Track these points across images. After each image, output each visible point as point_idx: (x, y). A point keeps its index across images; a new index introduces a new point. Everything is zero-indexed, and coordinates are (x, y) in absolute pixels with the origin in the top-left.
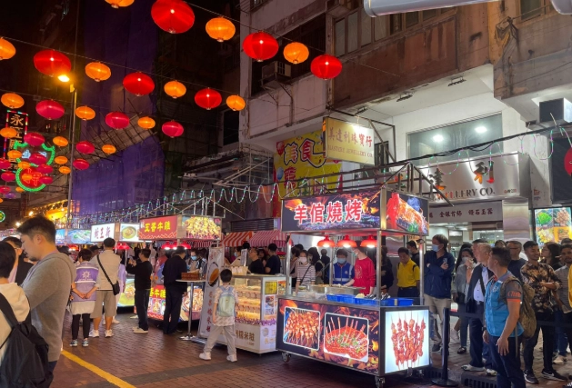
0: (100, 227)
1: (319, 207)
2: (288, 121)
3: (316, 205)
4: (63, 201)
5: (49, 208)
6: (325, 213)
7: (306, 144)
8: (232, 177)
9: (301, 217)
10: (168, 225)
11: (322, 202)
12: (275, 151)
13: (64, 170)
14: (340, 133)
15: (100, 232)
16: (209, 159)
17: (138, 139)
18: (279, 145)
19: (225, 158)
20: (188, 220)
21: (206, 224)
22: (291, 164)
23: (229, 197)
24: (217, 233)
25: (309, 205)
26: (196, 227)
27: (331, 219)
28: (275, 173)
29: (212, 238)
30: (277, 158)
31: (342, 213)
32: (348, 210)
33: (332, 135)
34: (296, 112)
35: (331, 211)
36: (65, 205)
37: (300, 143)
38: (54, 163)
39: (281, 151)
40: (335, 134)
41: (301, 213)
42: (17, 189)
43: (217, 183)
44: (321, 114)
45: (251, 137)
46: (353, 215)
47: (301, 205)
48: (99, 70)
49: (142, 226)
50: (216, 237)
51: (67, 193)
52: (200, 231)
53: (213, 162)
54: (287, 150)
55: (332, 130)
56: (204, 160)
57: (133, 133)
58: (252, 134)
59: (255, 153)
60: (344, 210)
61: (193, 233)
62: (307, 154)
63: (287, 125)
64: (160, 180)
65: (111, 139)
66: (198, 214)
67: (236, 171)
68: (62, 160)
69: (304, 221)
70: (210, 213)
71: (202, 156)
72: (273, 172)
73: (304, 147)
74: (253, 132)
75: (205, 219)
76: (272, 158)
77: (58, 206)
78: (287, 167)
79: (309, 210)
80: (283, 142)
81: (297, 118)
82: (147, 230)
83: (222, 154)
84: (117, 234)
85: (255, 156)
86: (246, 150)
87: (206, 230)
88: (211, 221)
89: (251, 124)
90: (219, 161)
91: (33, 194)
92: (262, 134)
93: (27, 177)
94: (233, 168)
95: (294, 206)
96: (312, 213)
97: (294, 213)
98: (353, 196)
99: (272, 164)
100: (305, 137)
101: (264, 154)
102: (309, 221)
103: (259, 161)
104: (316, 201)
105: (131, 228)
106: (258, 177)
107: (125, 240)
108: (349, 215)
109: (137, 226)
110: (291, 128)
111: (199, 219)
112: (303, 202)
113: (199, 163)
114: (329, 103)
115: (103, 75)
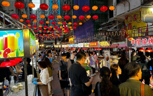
0: (80, 44)
1: (139, 40)
2: (128, 10)
3: (138, 40)
4: (72, 36)
5: (69, 38)
6: (141, 42)
7: (135, 16)
8: (113, 28)
9: (133, 43)
10: (95, 44)
11: (140, 39)
12: (125, 19)
13: (71, 29)
14: (146, 12)
15: (80, 45)
16: (106, 23)
17: (87, 20)
18: (126, 17)
19: (110, 22)
20: (101, 42)
21: (105, 43)
22: (130, 22)
23: (111, 34)
24: (109, 45)
25: (135, 39)
26: (103, 44)
27: (143, 44)
28: (125, 25)
29: (107, 47)
30: (125, 21)
31: (147, 42)
32: (149, 41)
33: (143, 13)
34: (131, 7)
35: (143, 41)
36: (73, 37)
37: (133, 15)
38: (69, 28)
39: (127, 18)
40: (144, 12)
41: (133, 42)
42: (63, 34)
43: (108, 30)
44: (140, 7)
45: (117, 16)
46: (151, 43)
47: (133, 39)
48: (76, 7)
49: (89, 44)
50: (108, 46)
51: (72, 34)
52: (104, 45)
53: (107, 24)
54: (129, 18)
55: (143, 12)
56: (104, 23)
57: (86, 19)
58: (117, 15)
59: (118, 20)
60: (148, 41)
61: (102, 46)
62: (135, 18)
63: (128, 11)
64: (93, 30)
65: (81, 21)
66: (103, 40)
67: (113, 26)
68: (71, 27)
69: (134, 44)
70: (106, 40)
71: (104, 22)
72: (124, 25)
73: (134, 17)
74: (118, 14)
75: (105, 42)
76: (124, 21)
77: (71, 37)
78: (129, 23)
79: (136, 41)
80: (127, 16)
81: (131, 9)
82: (91, 45)
83: (109, 21)
84: (84, 46)
85: (119, 21)
86: (116, 20)
87: (106, 45)
88: (107, 42)
89: (117, 12)
90: (108, 23)
91: (66, 35)
92: (120, 15)
93: (64, 32)
94: (112, 25)
95: (131, 40)
96: (137, 42)
97: (131, 42)
98: (151, 37)
99: (124, 22)
100: (134, 14)
101: (121, 20)
102: (136, 44)
103: (120, 22)
104: (138, 38)
105: (87, 44)
106: (120, 27)
107: (86, 47)
108: (149, 43)
109: (88, 43)
110: (129, 12)
111: (103, 42)
112: (134, 39)
113: (103, 24)
114: (142, 3)
115: (77, 8)
